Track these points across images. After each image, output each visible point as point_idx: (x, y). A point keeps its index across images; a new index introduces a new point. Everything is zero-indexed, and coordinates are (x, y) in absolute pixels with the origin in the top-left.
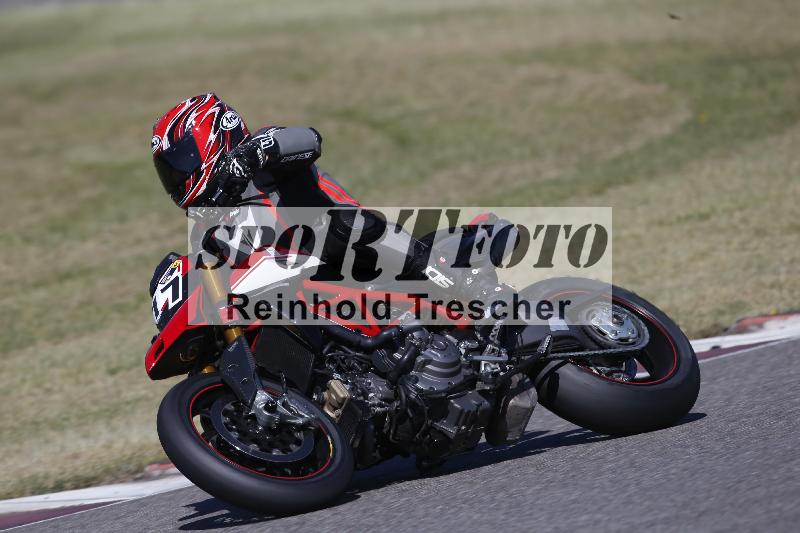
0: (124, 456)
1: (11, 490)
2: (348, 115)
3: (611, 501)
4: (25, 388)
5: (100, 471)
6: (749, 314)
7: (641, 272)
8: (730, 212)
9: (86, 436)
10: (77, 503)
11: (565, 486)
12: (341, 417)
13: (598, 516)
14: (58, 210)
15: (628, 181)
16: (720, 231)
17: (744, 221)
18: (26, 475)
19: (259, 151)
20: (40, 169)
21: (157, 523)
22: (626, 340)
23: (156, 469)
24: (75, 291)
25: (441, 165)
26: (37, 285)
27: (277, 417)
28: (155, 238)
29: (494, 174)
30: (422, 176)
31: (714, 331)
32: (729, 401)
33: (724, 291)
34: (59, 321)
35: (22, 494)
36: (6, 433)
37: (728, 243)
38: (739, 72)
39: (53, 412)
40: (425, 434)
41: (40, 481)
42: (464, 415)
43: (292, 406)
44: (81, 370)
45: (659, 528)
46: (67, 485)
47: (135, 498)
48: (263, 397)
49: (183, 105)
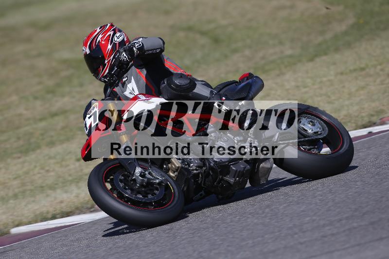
0: (85, 200)
1: (31, 220)
2: (190, 29)
3: (320, 210)
4: (37, 170)
5: (73, 209)
6: (386, 115)
7: (333, 98)
8: (375, 66)
9: (66, 192)
10: (63, 225)
11: (298, 203)
12: (177, 177)
13: (314, 218)
14: (50, 83)
15: (326, 54)
16: (371, 76)
17: (382, 70)
18: (38, 212)
19: (134, 49)
20: (41, 63)
22: (317, 132)
24: (59, 121)
25: (235, 51)
26: (41, 120)
27: (146, 180)
29: (261, 54)
30: (226, 57)
31: (369, 124)
32: (377, 158)
33: (373, 105)
34: (52, 137)
35: (36, 222)
36: (28, 192)
37: (375, 81)
39: (50, 181)
40: (219, 183)
41: (45, 215)
42: (237, 173)
43: (154, 174)
44: (63, 160)
45: (344, 222)
46: (58, 216)
47: (90, 221)
48: (140, 170)
49: (96, 31)
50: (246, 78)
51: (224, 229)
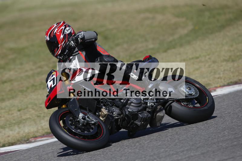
0: (23, 136)
3: (170, 145)
5: (16, 141)
6: (211, 87)
8: (205, 56)
9: (12, 130)
10: (9, 151)
11: (157, 140)
12: (105, 120)
13: (167, 149)
14: (2, 62)
15: (174, 48)
16: (202, 62)
17: (209, 58)
19: (79, 39)
21: (33, 156)
23: (33, 139)
24: (8, 86)
25: (117, 45)
27: (86, 121)
28: (31, 70)
34: (3, 96)
37: (205, 66)
38: (207, 14)
39: (1, 123)
40: (131, 125)
42: (143, 119)
43: (90, 118)
44: (10, 110)
45: (185, 152)
46: (6, 145)
47: (26, 148)
48: (82, 115)
49: (54, 26)
50: (148, 59)
51: (110, 155)
